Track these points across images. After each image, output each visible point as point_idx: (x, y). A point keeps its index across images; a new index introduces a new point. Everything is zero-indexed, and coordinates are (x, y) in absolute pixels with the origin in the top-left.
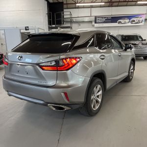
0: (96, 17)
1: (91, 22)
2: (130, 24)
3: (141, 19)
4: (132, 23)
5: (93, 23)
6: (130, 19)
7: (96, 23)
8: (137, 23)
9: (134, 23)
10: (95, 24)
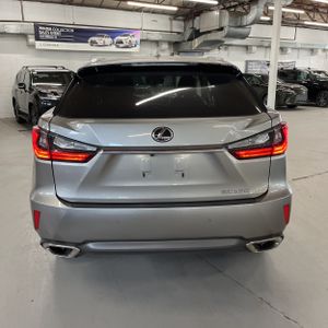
0: (37, 26)
1: (24, 36)
2: (113, 48)
3: (133, 40)
4: (118, 47)
5: (32, 40)
6: (113, 38)
7: (38, 39)
8: (127, 47)
9: (121, 45)
10: (38, 43)
